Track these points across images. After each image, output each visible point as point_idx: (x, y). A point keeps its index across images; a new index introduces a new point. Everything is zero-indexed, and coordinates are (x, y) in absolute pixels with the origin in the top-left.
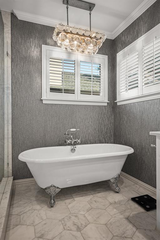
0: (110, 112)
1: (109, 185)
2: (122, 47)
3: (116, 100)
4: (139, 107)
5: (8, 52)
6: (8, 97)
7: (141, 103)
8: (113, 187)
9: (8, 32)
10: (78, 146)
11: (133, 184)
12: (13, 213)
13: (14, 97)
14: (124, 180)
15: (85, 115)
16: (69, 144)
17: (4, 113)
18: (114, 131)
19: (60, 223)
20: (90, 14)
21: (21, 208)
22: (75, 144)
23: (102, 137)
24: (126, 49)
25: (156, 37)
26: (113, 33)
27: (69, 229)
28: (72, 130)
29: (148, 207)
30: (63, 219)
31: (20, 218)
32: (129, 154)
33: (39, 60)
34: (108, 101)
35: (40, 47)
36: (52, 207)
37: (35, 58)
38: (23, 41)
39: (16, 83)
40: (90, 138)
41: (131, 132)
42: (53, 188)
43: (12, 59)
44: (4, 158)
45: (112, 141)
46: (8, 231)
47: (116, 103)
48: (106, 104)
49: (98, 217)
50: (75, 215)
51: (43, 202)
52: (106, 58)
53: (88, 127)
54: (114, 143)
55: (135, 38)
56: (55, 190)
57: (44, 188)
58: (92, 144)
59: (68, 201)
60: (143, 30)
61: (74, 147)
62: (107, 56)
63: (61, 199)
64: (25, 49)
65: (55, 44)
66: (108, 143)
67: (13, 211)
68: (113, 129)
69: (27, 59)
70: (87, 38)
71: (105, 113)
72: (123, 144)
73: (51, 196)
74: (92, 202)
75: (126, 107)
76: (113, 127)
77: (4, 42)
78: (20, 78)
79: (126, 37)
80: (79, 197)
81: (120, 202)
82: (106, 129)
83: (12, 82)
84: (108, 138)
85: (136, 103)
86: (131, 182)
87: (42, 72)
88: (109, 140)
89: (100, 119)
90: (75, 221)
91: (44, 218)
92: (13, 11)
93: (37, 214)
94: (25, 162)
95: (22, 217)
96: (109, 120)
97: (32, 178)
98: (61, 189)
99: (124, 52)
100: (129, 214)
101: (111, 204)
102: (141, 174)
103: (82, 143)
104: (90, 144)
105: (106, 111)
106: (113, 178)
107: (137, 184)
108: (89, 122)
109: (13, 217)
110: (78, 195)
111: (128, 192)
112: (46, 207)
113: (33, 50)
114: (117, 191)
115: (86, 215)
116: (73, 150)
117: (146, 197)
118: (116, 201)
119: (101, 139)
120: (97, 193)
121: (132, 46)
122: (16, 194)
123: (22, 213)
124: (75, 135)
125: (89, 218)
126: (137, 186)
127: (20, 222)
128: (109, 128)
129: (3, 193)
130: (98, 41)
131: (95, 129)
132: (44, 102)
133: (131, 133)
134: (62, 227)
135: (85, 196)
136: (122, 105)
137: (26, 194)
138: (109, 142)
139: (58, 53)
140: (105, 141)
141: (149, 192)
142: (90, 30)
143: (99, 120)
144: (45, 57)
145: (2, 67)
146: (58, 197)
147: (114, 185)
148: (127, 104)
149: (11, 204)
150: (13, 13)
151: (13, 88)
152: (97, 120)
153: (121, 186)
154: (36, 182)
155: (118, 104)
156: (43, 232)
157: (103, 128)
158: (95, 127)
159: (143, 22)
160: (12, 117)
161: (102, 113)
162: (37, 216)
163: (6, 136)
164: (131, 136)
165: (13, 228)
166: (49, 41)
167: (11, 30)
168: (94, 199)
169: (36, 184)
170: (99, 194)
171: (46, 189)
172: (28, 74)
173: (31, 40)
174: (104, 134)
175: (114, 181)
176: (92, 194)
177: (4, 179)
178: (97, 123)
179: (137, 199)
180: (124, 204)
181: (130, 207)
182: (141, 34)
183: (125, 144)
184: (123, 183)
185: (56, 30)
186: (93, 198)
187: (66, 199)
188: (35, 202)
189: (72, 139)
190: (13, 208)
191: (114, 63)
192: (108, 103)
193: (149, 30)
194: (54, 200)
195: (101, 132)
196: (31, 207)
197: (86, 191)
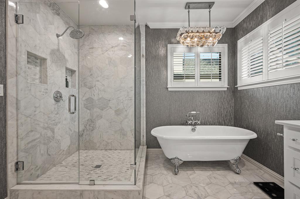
0: (230, 96)
1: (229, 165)
2: (244, 33)
3: (237, 85)
4: (263, 92)
5: (144, 54)
6: (143, 87)
7: (266, 88)
8: (233, 167)
9: (143, 40)
10: (198, 127)
11: (256, 168)
12: (148, 173)
13: (147, 87)
14: (246, 162)
15: (204, 100)
16: (190, 125)
17: (140, 99)
18: (234, 115)
19: (183, 189)
20: (210, 12)
21: (153, 170)
22: (195, 124)
23: (221, 119)
24: (248, 35)
25: (286, 20)
26: (233, 22)
27: (191, 196)
28: (192, 112)
29: (274, 195)
30: (186, 186)
31: (153, 178)
32: (250, 139)
33: (165, 57)
34: (228, 86)
35: (166, 47)
36: (176, 174)
37: (163, 55)
38: (154, 44)
39: (149, 76)
40: (209, 120)
41: (253, 116)
42: (177, 159)
43: (146, 59)
44: (140, 131)
45: (232, 123)
46: (145, 186)
47: (237, 88)
48: (226, 89)
49: (218, 192)
50: (196, 185)
51: (168, 169)
52: (225, 46)
53: (207, 110)
54: (235, 126)
55: (258, 23)
56: (179, 162)
57: (170, 158)
58: (211, 125)
59: (189, 172)
60: (268, 15)
61: (194, 128)
62: (227, 44)
63: (184, 169)
64: (155, 50)
65: (178, 42)
66: (227, 125)
67: (148, 172)
68: (233, 112)
69: (156, 57)
70: (206, 34)
71: (225, 97)
72: (245, 128)
73: (175, 166)
74: (211, 178)
75: (248, 91)
76: (233, 111)
77: (140, 47)
78: (151, 72)
79: (248, 24)
80: (199, 171)
81: (240, 184)
82: (225, 113)
83: (146, 76)
84: (227, 120)
85: (260, 89)
86: (254, 166)
87: (167, 66)
88: (229, 122)
89: (220, 102)
90: (196, 191)
91: (171, 182)
92: (146, 23)
93: (165, 178)
94: (156, 137)
95: (154, 177)
96: (228, 104)
97: (160, 148)
98: (183, 162)
99: (245, 38)
100: (251, 197)
101: (231, 183)
102: (266, 160)
103: (202, 124)
104: (210, 125)
105: (226, 95)
106: (233, 159)
107: (261, 169)
108: (208, 106)
109: (148, 176)
110: (199, 169)
111: (249, 175)
112: (172, 173)
113: (160, 50)
114: (237, 172)
115: (206, 188)
116: (193, 130)
117: (272, 185)
118: (237, 182)
119: (220, 121)
120: (216, 171)
121: (255, 32)
122: (149, 159)
123: (154, 174)
124: (195, 117)
125: (209, 191)
126: (261, 171)
127: (153, 181)
128: (229, 111)
129: (141, 157)
130: (217, 34)
131: (214, 112)
132: (169, 90)
133: (253, 118)
134: (184, 192)
135: (205, 171)
136: (244, 90)
137: (156, 161)
138: (229, 124)
139: (181, 49)
140: (225, 123)
141: (277, 181)
142: (210, 26)
143: (218, 104)
144: (170, 53)
145: (139, 65)
146: (181, 168)
147: (234, 166)
148: (249, 89)
149: (146, 167)
150: (146, 25)
151: (147, 80)
152: (216, 104)
153: (243, 169)
154: (163, 152)
155: (239, 89)
156: (170, 193)
157: (223, 111)
158: (214, 110)
159: (269, 6)
160: (146, 101)
161: (221, 98)
162: (165, 179)
163: (142, 116)
164: (254, 120)
165: (148, 184)
166: (173, 40)
167: (146, 38)
168: (214, 176)
169: (163, 153)
170: (218, 171)
171: (171, 159)
172: (157, 68)
173: (160, 42)
174: (224, 116)
175: (235, 162)
176: (211, 171)
177: (141, 147)
178: (216, 107)
179: (261, 185)
180: (246, 187)
181: (252, 190)
182: (267, 18)
183: (247, 128)
184: (245, 165)
185: (179, 33)
186: (212, 174)
187: (188, 171)
188: (163, 168)
189: (193, 120)
190: (147, 169)
191: (235, 50)
192: (228, 88)
193: (276, 13)
194: (177, 169)
195: (220, 115)
196: (160, 171)
197: (206, 167)
